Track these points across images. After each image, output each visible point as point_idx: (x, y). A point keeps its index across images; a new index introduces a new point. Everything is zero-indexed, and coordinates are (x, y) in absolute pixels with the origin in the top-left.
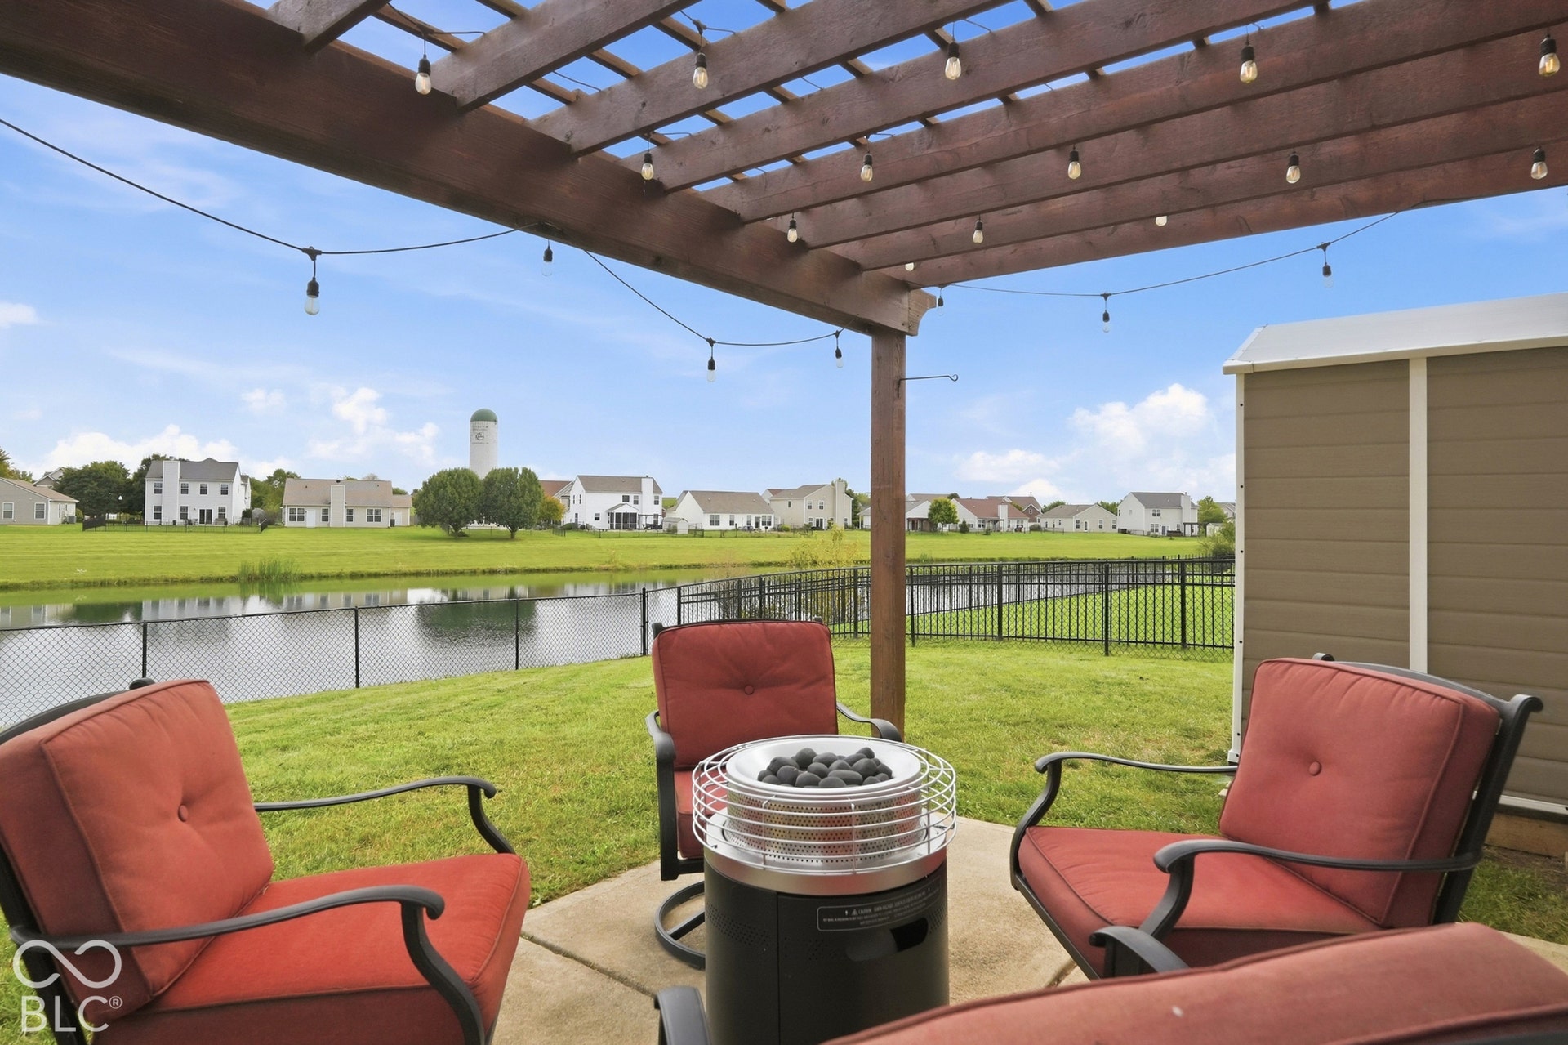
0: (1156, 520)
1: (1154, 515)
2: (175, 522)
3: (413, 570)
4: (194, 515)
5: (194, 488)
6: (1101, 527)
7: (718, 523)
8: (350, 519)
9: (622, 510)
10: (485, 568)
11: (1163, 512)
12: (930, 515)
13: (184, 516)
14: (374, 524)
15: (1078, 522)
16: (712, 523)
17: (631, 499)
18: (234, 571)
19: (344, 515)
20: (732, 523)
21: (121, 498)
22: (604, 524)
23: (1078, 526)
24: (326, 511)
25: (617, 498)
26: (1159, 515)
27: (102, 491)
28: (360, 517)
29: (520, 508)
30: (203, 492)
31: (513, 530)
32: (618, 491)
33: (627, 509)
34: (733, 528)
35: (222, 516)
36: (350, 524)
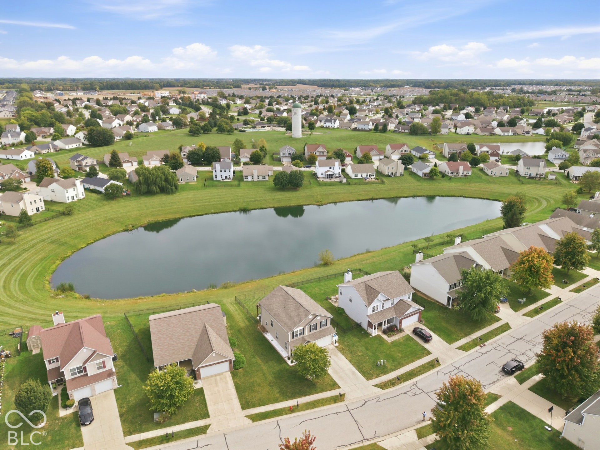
0: (528, 171)
1: (527, 169)
2: (220, 180)
4: (224, 178)
5: (223, 171)
6: (501, 174)
7: (357, 176)
8: (258, 178)
9: (329, 173)
11: (531, 168)
12: (429, 173)
13: (222, 178)
14: (264, 180)
15: (492, 172)
16: (355, 176)
17: (332, 168)
19: (257, 177)
20: (361, 176)
21: (203, 159)
22: (324, 176)
24: (253, 177)
25: (328, 168)
26: (529, 169)
27: (198, 157)
28: (261, 178)
29: (298, 183)
30: (225, 172)
32: (328, 166)
33: (331, 171)
34: (362, 177)
35: (230, 178)
36: (258, 180)
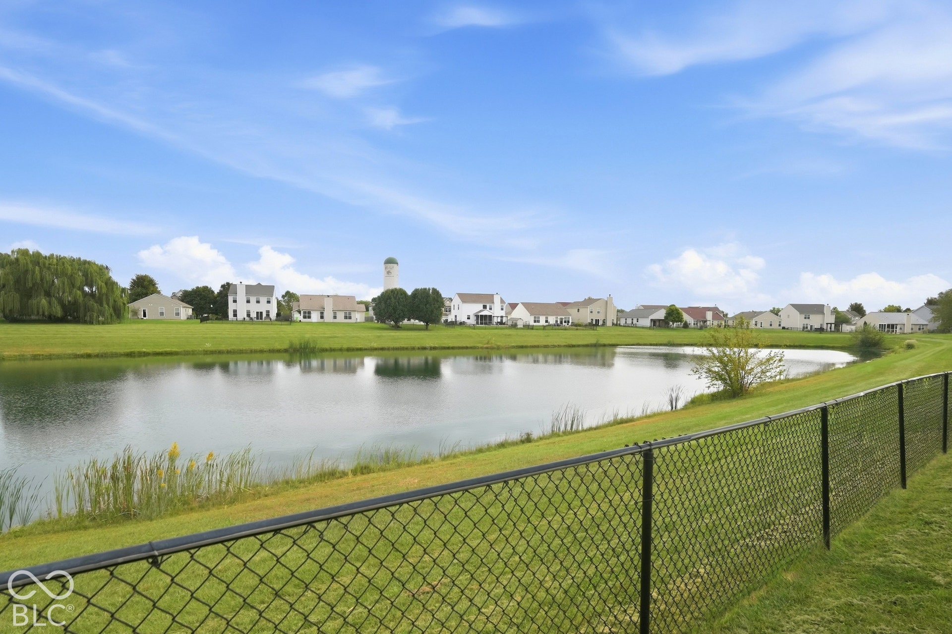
0: (806, 321)
1: (805, 318)
2: (244, 319)
3: (380, 346)
4: (253, 315)
5: (253, 299)
6: (771, 325)
7: (539, 321)
8: (335, 317)
9: (483, 313)
10: (419, 346)
11: (811, 316)
12: (665, 317)
13: (248, 315)
14: (348, 321)
15: (756, 322)
16: (535, 321)
17: (488, 307)
18: (286, 346)
19: (332, 315)
20: (547, 321)
21: (212, 306)
22: (472, 321)
23: (756, 325)
24: (322, 313)
25: (480, 307)
26: (809, 318)
27: (203, 302)
28: (341, 317)
29: (432, 311)
30: (258, 302)
31: (427, 325)
32: (480, 302)
33: (486, 313)
34: (547, 324)
35: (268, 315)
36: (335, 321)
